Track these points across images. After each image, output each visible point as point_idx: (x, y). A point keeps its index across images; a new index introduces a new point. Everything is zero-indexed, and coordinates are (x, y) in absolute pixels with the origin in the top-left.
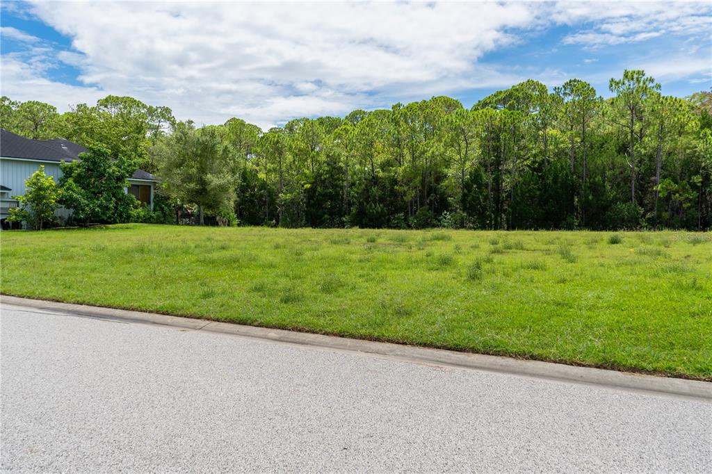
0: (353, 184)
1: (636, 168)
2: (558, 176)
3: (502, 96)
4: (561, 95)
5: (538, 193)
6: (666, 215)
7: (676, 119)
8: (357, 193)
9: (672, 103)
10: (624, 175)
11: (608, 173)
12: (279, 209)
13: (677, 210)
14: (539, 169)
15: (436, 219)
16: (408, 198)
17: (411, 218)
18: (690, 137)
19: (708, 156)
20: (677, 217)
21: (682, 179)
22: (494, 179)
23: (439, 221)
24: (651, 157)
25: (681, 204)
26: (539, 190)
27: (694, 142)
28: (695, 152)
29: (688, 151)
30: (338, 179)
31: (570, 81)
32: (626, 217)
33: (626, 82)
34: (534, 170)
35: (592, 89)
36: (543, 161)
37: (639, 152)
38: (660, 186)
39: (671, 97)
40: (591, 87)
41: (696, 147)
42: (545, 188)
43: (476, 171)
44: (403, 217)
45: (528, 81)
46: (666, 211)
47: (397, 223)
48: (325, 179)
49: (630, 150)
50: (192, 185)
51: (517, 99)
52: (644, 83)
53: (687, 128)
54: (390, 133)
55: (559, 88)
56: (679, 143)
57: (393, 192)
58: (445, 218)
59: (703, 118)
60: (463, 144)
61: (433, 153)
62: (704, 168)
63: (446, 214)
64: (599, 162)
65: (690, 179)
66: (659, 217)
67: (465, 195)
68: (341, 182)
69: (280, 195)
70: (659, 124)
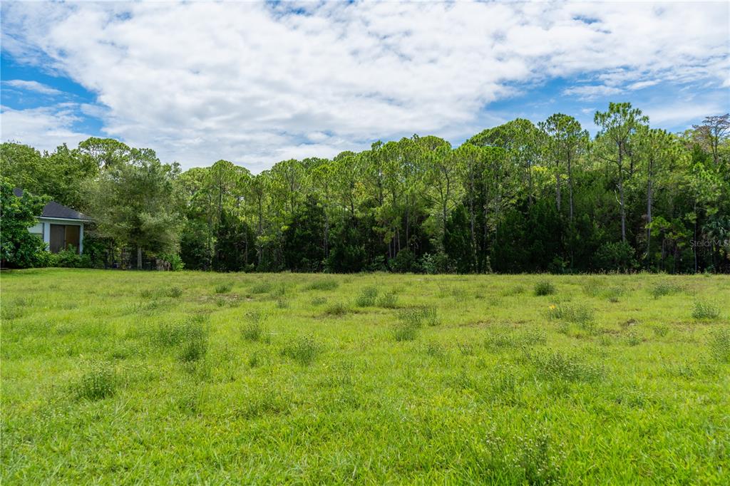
0: (333, 226)
1: (625, 206)
2: (543, 215)
3: (489, 134)
4: (546, 131)
5: (522, 233)
6: (659, 256)
7: (666, 152)
8: (336, 234)
9: (661, 136)
10: (613, 212)
11: (597, 211)
12: (259, 252)
13: (671, 250)
14: (524, 208)
15: (417, 262)
16: (387, 240)
17: (390, 261)
18: (682, 172)
19: (702, 191)
20: (672, 258)
21: (675, 217)
22: (477, 219)
23: (421, 263)
24: (642, 194)
25: (675, 243)
26: (524, 229)
27: (687, 178)
28: (688, 188)
29: (681, 187)
30: (318, 221)
31: (555, 116)
32: (616, 258)
33: (612, 115)
34: (520, 208)
35: (577, 122)
36: (528, 199)
37: (629, 188)
38: (651, 224)
39: (660, 130)
40: (575, 121)
41: (689, 183)
42: (530, 228)
43: (458, 210)
44: (383, 260)
45: (517, 120)
46: (660, 251)
47: (377, 265)
48: (304, 220)
49: (619, 187)
50: (124, 225)
51: (504, 137)
52: (631, 116)
53: (678, 162)
54: (368, 171)
55: (543, 123)
56: (671, 179)
57: (373, 234)
58: (427, 260)
59: (696, 153)
60: (445, 182)
61: (411, 191)
62: (698, 205)
63: (427, 256)
64: (586, 199)
65: (684, 216)
66: (652, 257)
67: (447, 236)
68: (320, 223)
69: (258, 237)
70: (648, 158)
